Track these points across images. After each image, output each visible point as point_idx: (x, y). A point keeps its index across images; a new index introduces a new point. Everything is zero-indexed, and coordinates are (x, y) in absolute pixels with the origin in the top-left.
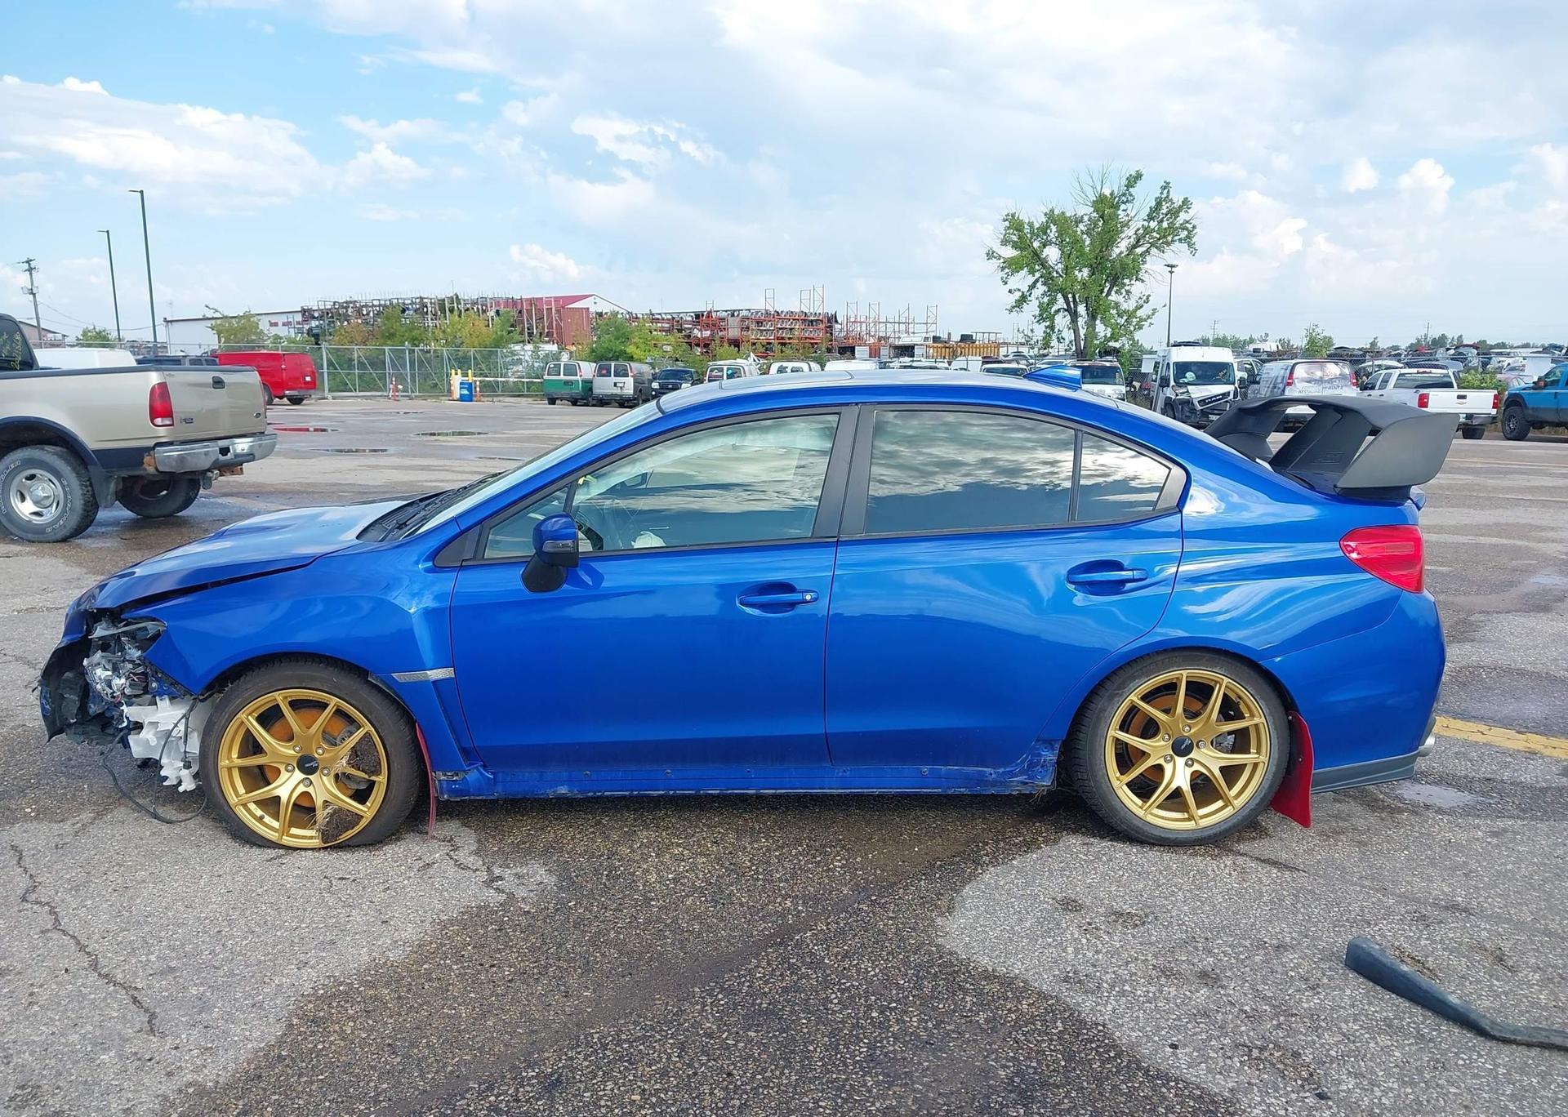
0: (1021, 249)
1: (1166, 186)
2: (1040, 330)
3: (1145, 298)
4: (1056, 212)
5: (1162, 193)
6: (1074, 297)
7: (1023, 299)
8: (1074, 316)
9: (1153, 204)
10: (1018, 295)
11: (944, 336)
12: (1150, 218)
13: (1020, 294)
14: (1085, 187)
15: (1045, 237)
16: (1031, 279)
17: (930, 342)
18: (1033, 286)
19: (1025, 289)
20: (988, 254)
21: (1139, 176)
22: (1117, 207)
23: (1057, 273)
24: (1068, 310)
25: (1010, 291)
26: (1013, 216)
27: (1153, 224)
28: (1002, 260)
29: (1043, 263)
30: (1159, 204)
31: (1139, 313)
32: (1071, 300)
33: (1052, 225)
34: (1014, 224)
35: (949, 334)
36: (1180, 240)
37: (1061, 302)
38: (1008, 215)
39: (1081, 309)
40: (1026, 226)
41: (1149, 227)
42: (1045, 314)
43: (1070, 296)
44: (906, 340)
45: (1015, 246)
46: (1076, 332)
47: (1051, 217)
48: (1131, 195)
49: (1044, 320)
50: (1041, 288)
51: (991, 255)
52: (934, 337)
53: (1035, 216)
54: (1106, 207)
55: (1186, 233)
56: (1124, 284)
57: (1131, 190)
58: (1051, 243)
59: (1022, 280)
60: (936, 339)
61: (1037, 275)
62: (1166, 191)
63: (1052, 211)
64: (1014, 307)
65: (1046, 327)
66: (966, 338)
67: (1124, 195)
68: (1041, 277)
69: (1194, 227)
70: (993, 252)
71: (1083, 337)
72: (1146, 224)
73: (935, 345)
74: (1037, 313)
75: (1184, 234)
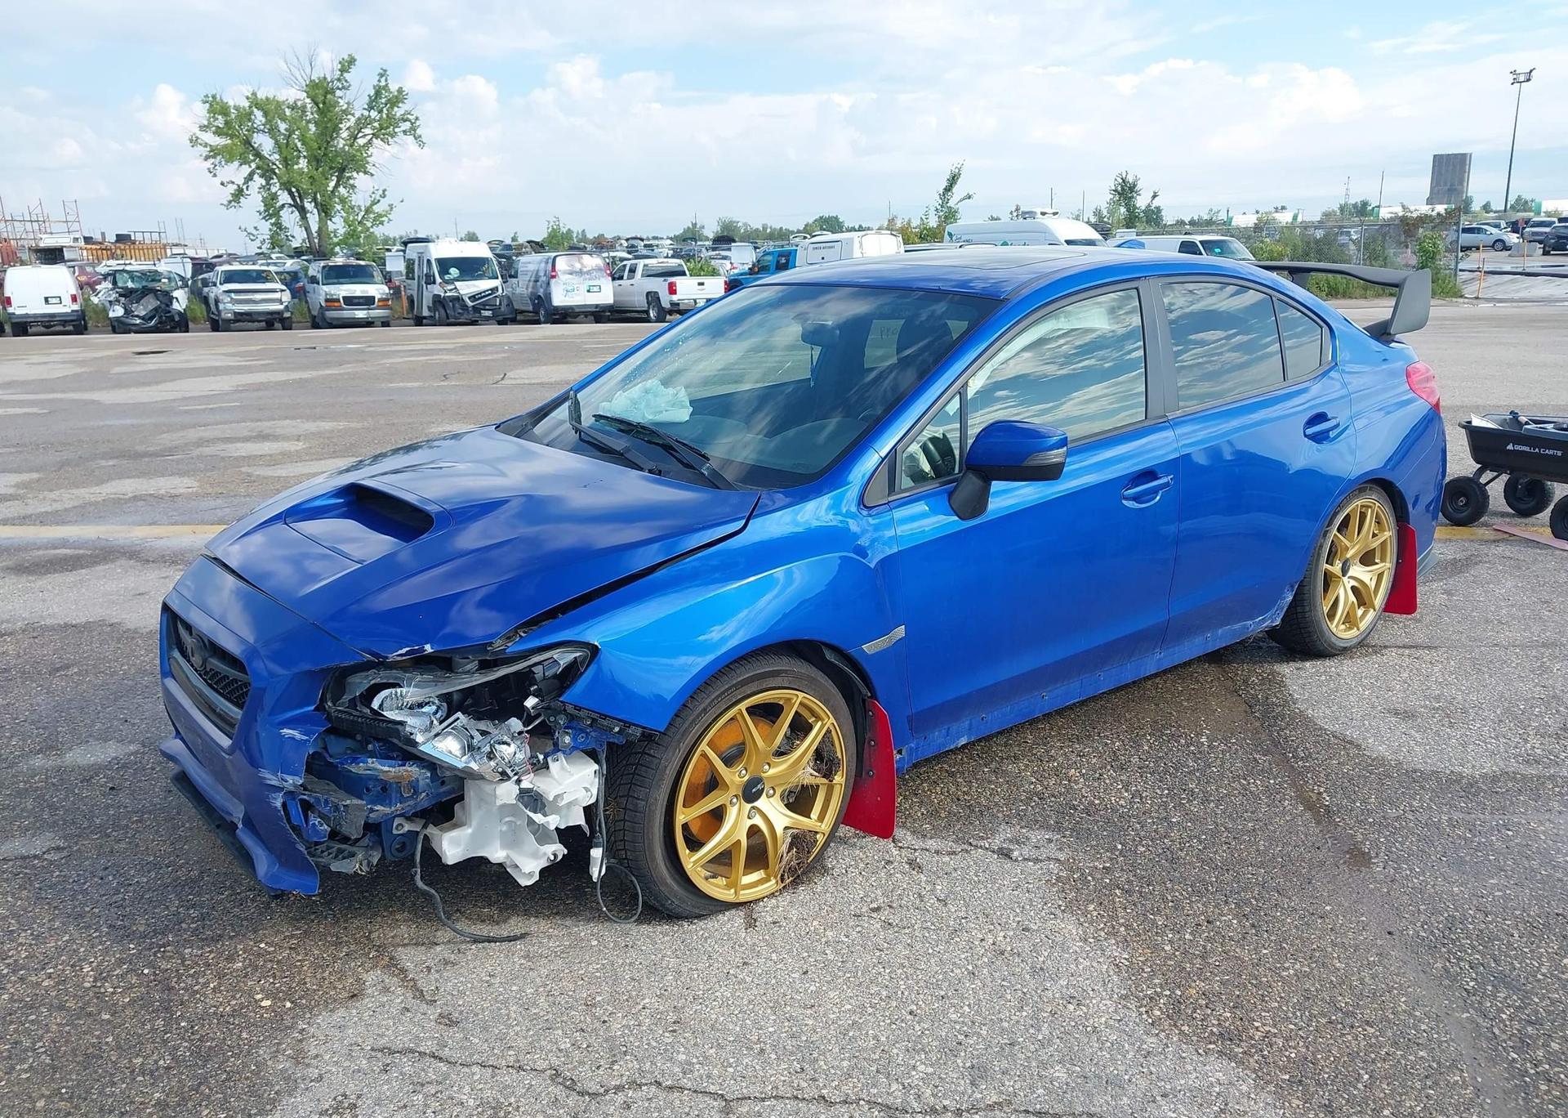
0: (232, 137)
1: (383, 74)
2: (265, 227)
3: (381, 192)
4: (259, 96)
5: (379, 81)
6: (298, 191)
7: (239, 194)
8: (303, 211)
9: (372, 93)
10: (232, 188)
11: (98, 237)
12: (371, 108)
13: (236, 187)
14: (293, 69)
15: (250, 124)
16: (246, 170)
17: (82, 243)
18: (250, 177)
19: (241, 182)
20: (191, 141)
21: (352, 61)
22: (332, 92)
23: (274, 164)
24: (296, 206)
25: (222, 184)
26: (214, 97)
27: (374, 114)
28: (208, 149)
29: (258, 155)
30: (378, 93)
31: (376, 208)
32: (296, 194)
33: (255, 110)
34: (217, 107)
35: (103, 234)
36: (405, 132)
37: (284, 198)
38: (207, 96)
39: (309, 206)
40: (232, 111)
41: (369, 116)
42: (271, 209)
43: (294, 190)
44: (48, 242)
45: (218, 132)
46: (308, 229)
47: (256, 103)
48: (346, 81)
49: (271, 216)
50: (259, 181)
51: (194, 141)
52: (85, 238)
53: (236, 98)
54: (322, 93)
55: (408, 124)
56: (349, 178)
57: (345, 75)
58: (259, 131)
59: (236, 172)
60: (88, 240)
61: (253, 165)
62: (383, 79)
63: (254, 94)
64: (230, 202)
65: (272, 224)
66: (121, 238)
67: (339, 80)
68: (258, 168)
69: (417, 119)
70: (197, 138)
71: (315, 235)
72: (366, 113)
73: (89, 246)
74: (262, 209)
75: (406, 126)
